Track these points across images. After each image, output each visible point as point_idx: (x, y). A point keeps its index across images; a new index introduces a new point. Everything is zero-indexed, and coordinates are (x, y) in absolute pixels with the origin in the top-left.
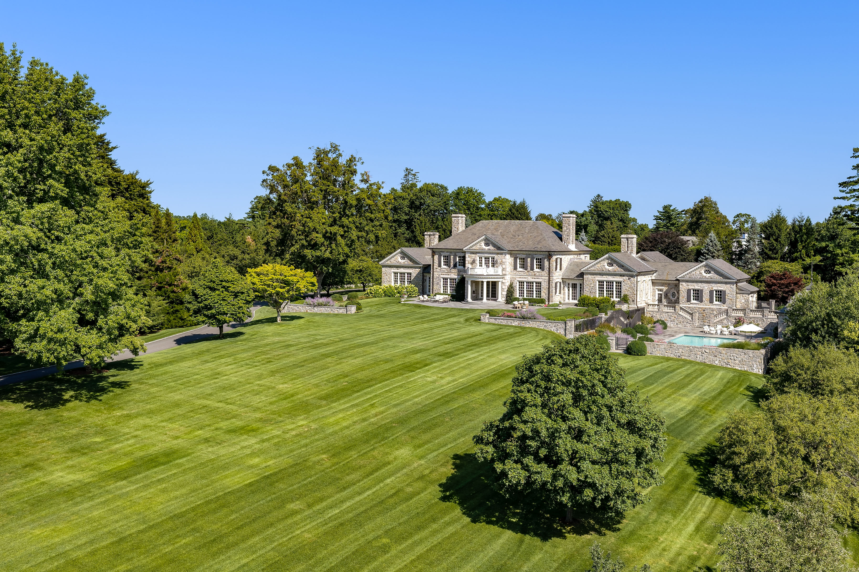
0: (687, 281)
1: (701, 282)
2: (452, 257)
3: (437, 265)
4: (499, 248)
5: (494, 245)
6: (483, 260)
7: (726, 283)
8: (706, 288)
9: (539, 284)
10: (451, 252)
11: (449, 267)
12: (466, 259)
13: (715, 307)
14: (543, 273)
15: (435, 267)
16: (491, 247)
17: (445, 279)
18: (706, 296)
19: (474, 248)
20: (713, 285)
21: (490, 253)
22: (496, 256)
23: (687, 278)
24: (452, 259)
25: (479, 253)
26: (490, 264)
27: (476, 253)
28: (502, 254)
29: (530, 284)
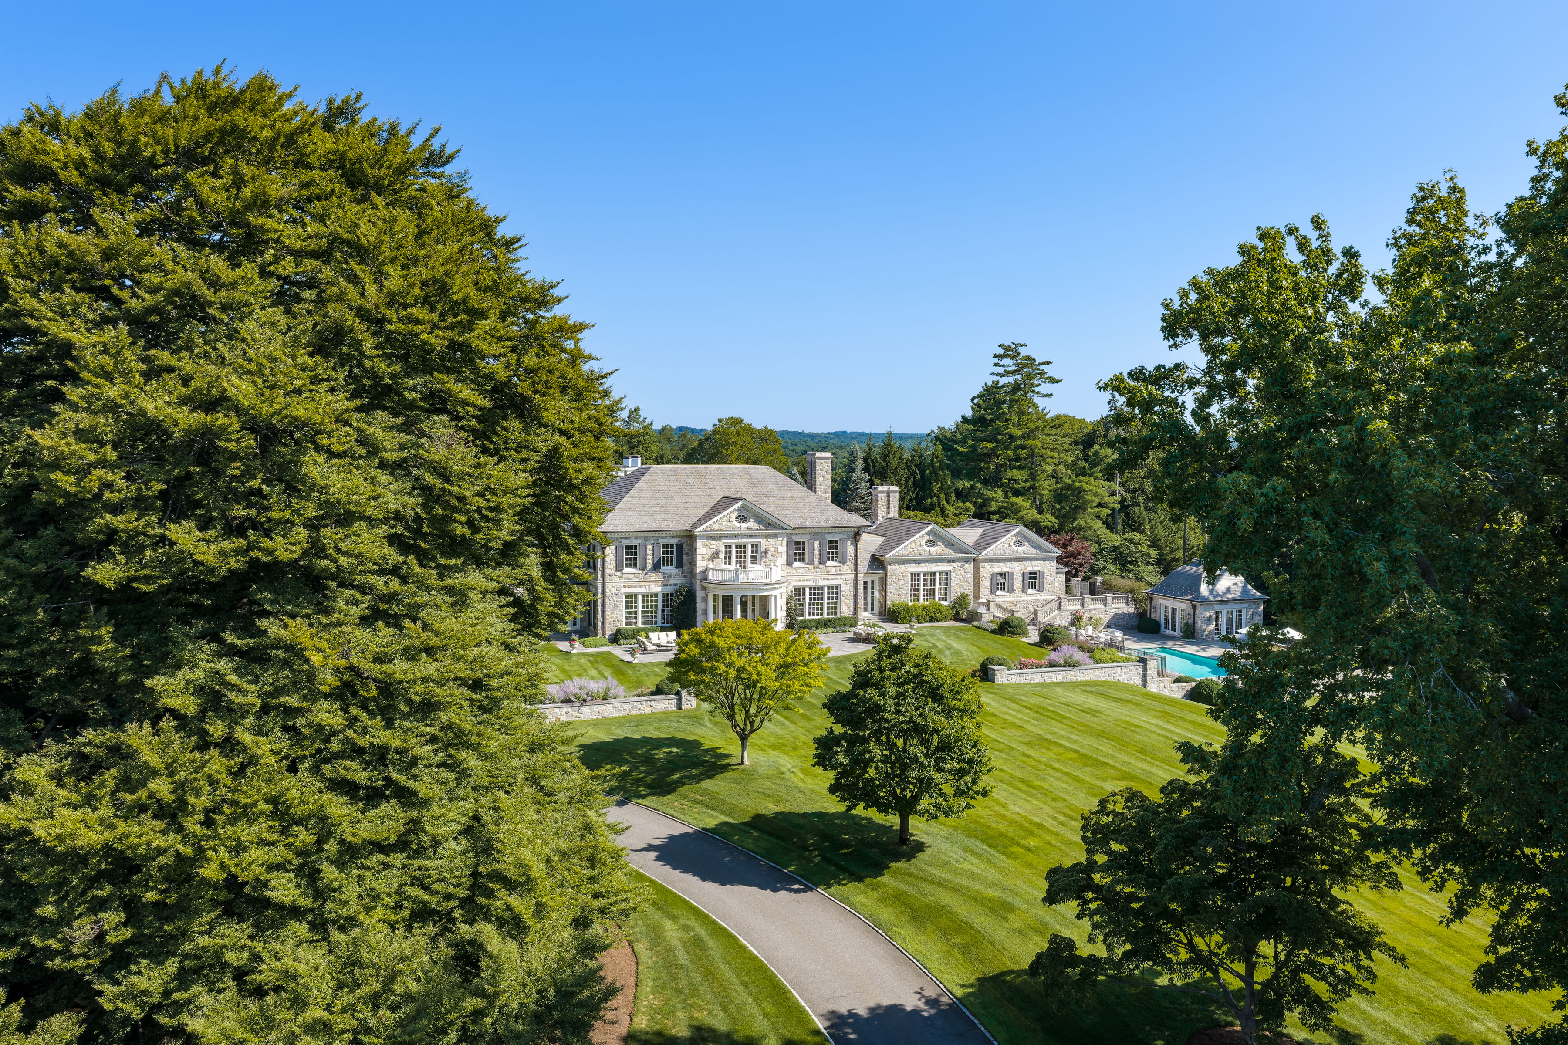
0: (991, 561)
1: (1011, 560)
2: (650, 547)
3: (613, 567)
4: (769, 525)
5: (760, 520)
6: (734, 550)
7: (1044, 559)
8: (1017, 569)
9: (835, 590)
10: (646, 538)
11: (643, 568)
12: (699, 551)
13: (1029, 598)
14: (844, 568)
15: (607, 571)
16: (752, 524)
17: (631, 599)
18: (1017, 583)
19: (715, 527)
20: (1027, 563)
21: (751, 536)
22: (764, 544)
23: (991, 556)
24: (649, 552)
25: (727, 537)
26: (749, 559)
27: (720, 537)
28: (775, 536)
29: (817, 591)
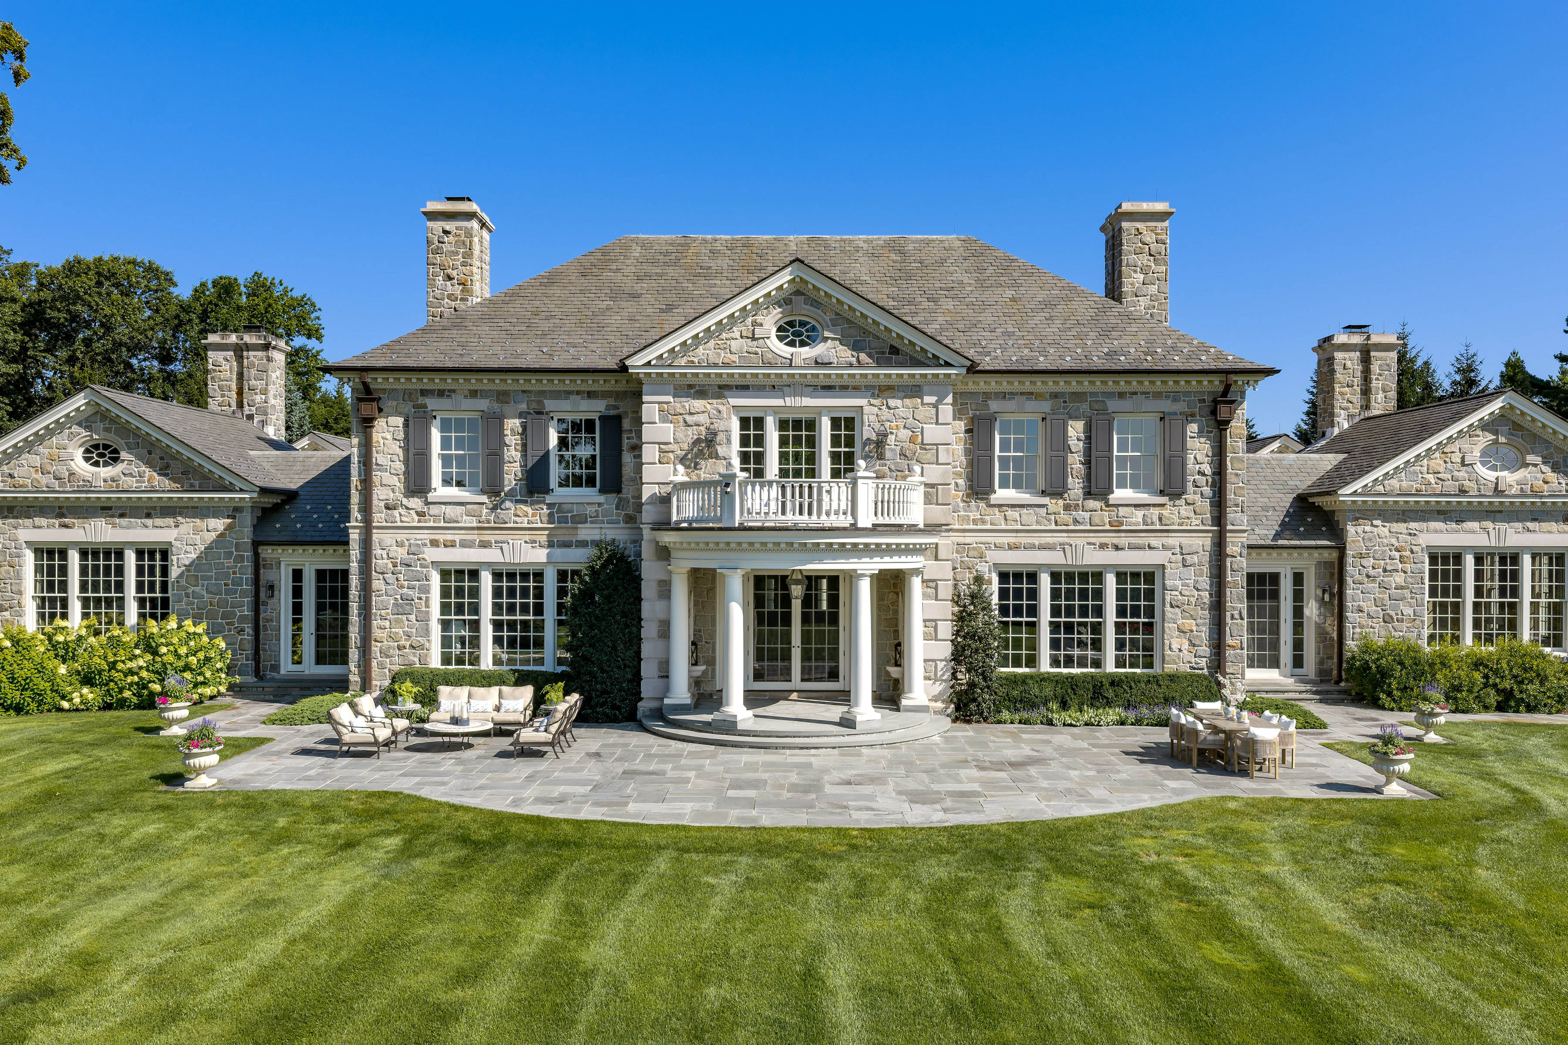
3: (398, 483)
4: (894, 353)
5: (859, 336)
6: (772, 436)
9: (1142, 586)
10: (503, 397)
11: (492, 491)
12: (648, 433)
14: (1177, 512)
16: (833, 350)
17: (459, 582)
19: (702, 353)
21: (828, 389)
22: (870, 408)
24: (512, 440)
27: (723, 389)
28: (914, 390)
29: (1079, 586)
